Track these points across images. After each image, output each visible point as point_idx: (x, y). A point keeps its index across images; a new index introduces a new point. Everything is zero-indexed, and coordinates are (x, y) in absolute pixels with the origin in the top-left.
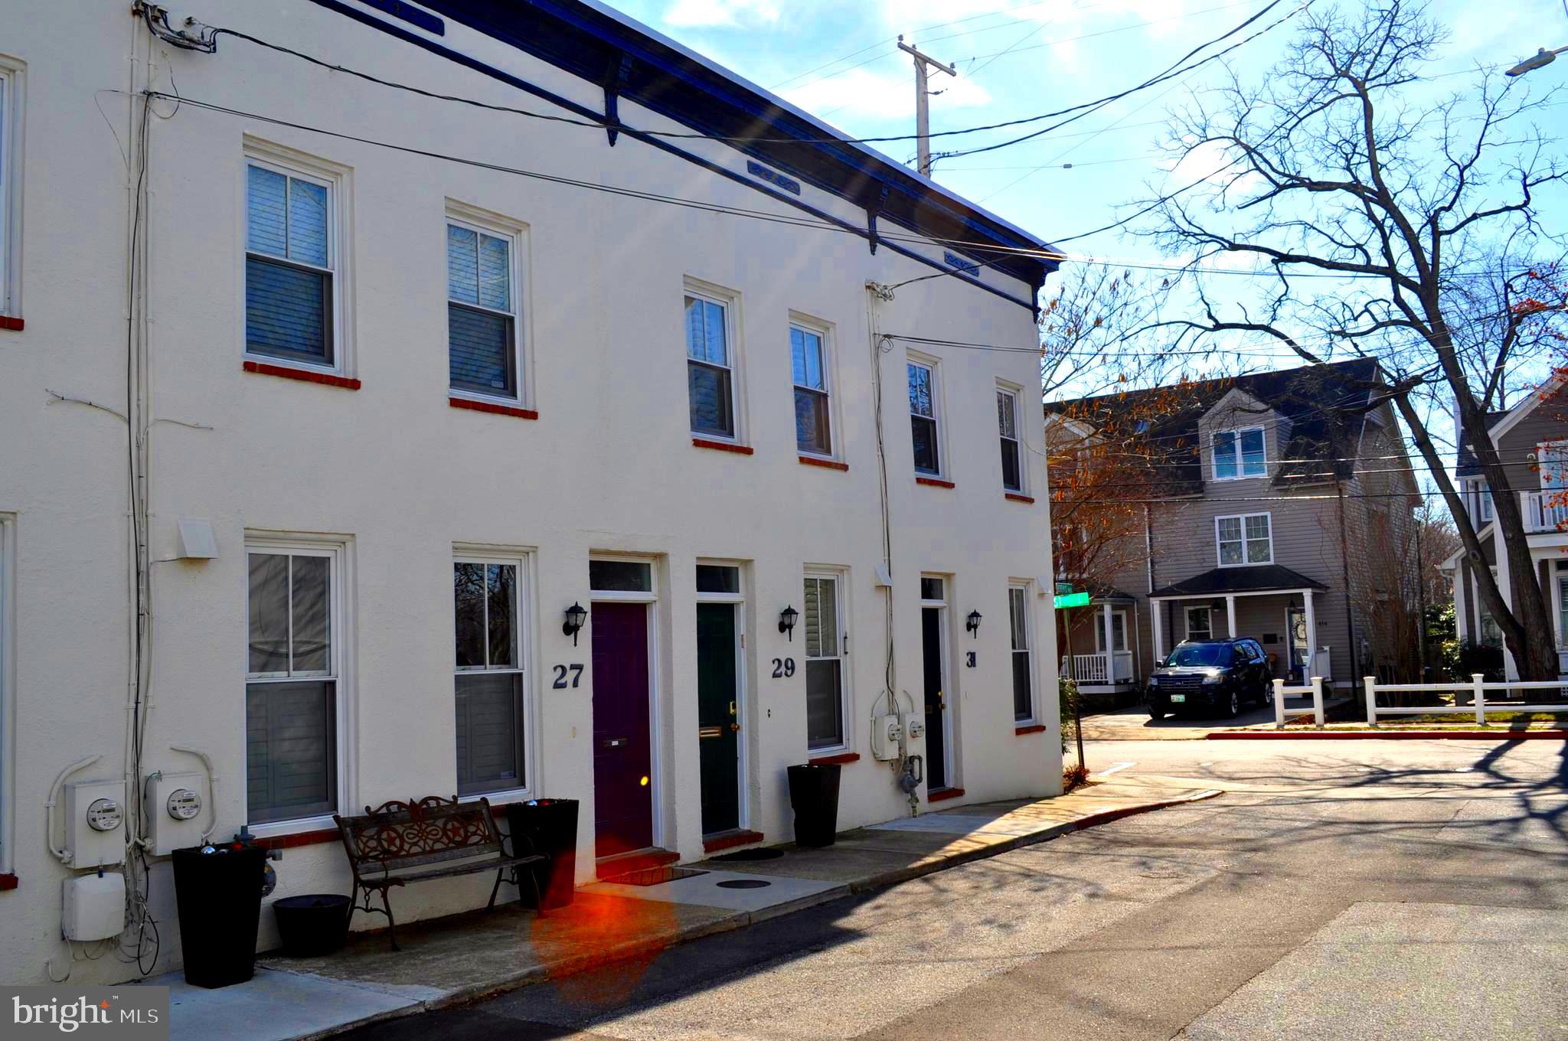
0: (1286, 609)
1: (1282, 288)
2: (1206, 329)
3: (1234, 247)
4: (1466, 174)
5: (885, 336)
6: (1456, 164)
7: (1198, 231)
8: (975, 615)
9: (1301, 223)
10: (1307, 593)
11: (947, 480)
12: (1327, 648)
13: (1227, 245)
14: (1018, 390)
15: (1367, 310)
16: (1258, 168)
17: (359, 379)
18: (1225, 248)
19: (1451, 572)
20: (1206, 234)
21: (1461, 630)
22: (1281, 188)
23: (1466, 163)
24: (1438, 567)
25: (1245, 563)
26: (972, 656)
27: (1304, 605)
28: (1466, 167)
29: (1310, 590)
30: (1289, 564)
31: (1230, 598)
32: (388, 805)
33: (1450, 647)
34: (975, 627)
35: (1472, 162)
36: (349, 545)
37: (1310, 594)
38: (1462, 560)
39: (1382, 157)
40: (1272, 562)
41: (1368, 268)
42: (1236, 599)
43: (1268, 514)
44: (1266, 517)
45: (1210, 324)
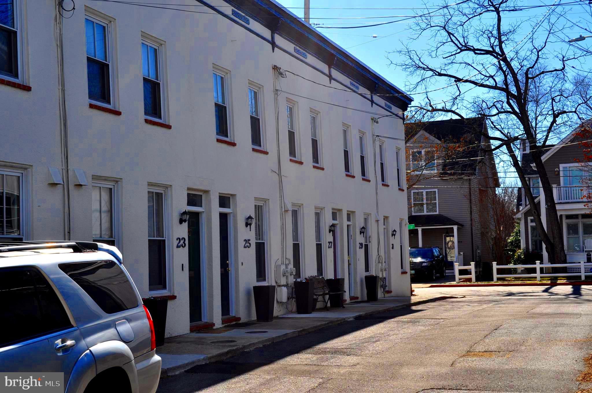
0: (444, 235)
1: (458, 93)
2: (428, 111)
3: (440, 75)
4: (540, 53)
5: (377, 136)
6: (536, 48)
7: (426, 67)
8: (395, 231)
9: (466, 63)
10: (455, 228)
11: (387, 184)
12: (462, 253)
13: (437, 74)
14: (399, 150)
15: (494, 105)
16: (452, 41)
17: (302, 162)
18: (436, 75)
19: (519, 219)
20: (428, 68)
21: (523, 245)
22: (462, 51)
23: (540, 48)
24: (514, 217)
25: (425, 213)
26: (393, 245)
27: (454, 233)
28: (540, 50)
29: (457, 226)
30: (447, 214)
31: (420, 229)
32: (311, 276)
33: (519, 252)
34: (395, 235)
35: (542, 49)
36: (301, 207)
37: (456, 228)
38: (524, 214)
39: (503, 38)
40: (437, 213)
41: (495, 87)
42: (423, 229)
43: (436, 190)
44: (435, 191)
45: (430, 108)
